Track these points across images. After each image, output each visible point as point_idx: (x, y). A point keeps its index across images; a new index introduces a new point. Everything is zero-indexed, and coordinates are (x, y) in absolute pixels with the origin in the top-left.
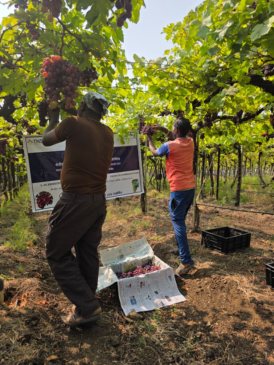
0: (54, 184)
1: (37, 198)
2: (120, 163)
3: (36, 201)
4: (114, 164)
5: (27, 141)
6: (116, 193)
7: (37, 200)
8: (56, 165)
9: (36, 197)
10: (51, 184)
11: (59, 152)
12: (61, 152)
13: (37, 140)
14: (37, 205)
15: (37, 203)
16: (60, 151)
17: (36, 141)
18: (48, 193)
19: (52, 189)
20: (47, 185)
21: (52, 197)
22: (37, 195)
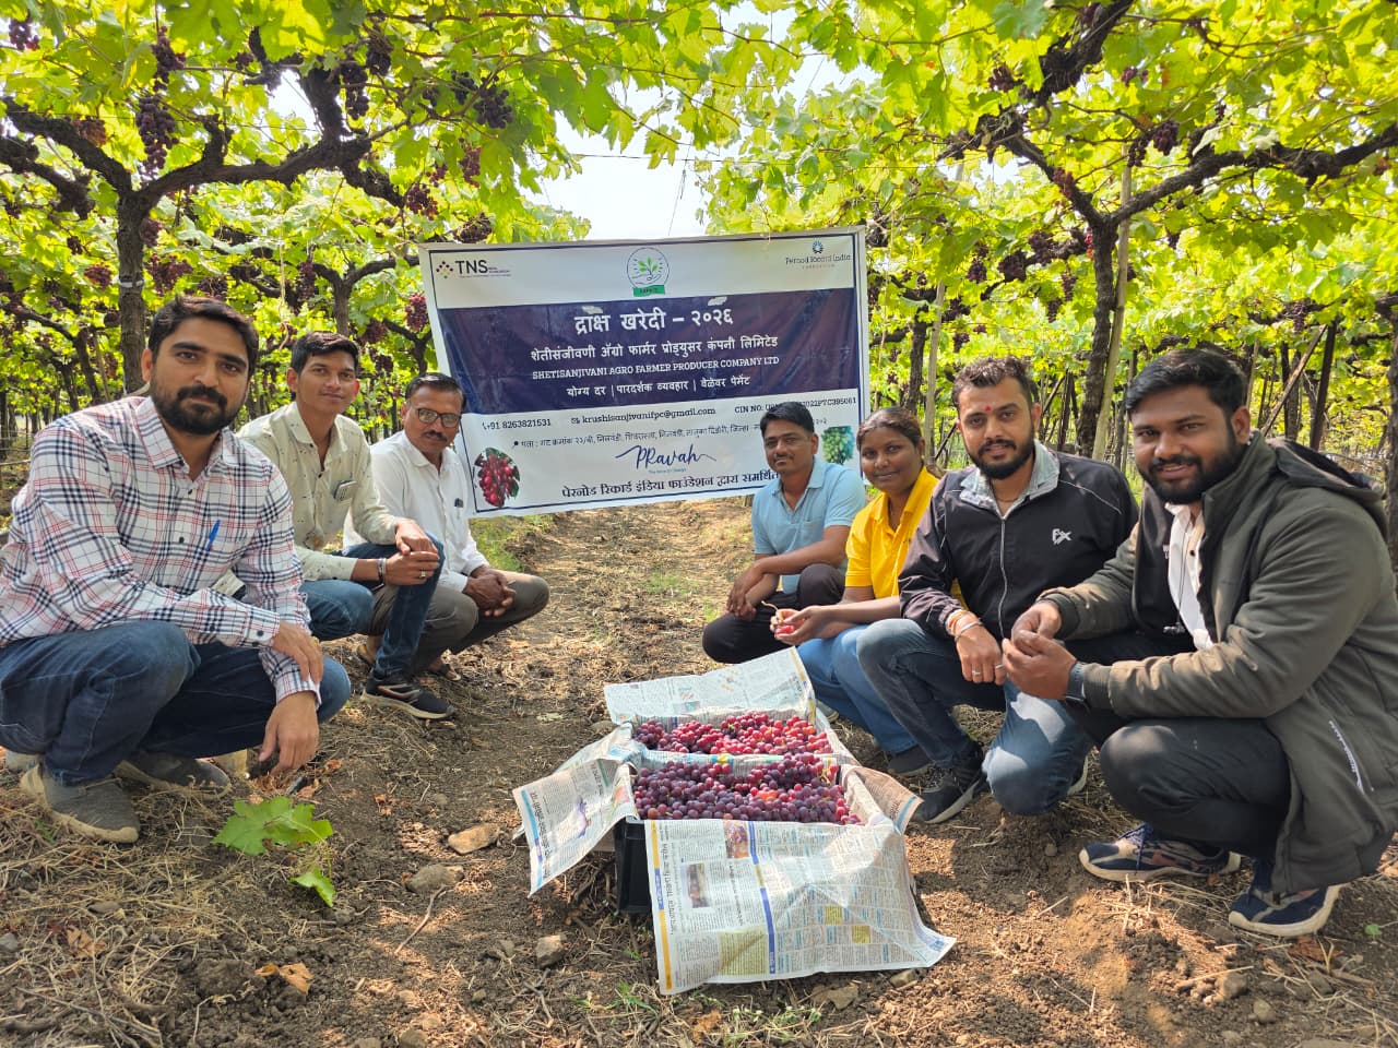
0: (523, 424)
1: (478, 469)
2: (775, 360)
3: (477, 480)
4: (753, 361)
5: (435, 267)
6: (756, 477)
7: (479, 475)
8: (535, 355)
9: (478, 463)
10: (513, 425)
11: (544, 309)
12: (551, 310)
13: (468, 264)
14: (480, 491)
15: (482, 484)
16: (548, 306)
17: (464, 265)
18: (504, 455)
19: (516, 443)
20: (501, 425)
21: (515, 472)
22: (481, 457)
